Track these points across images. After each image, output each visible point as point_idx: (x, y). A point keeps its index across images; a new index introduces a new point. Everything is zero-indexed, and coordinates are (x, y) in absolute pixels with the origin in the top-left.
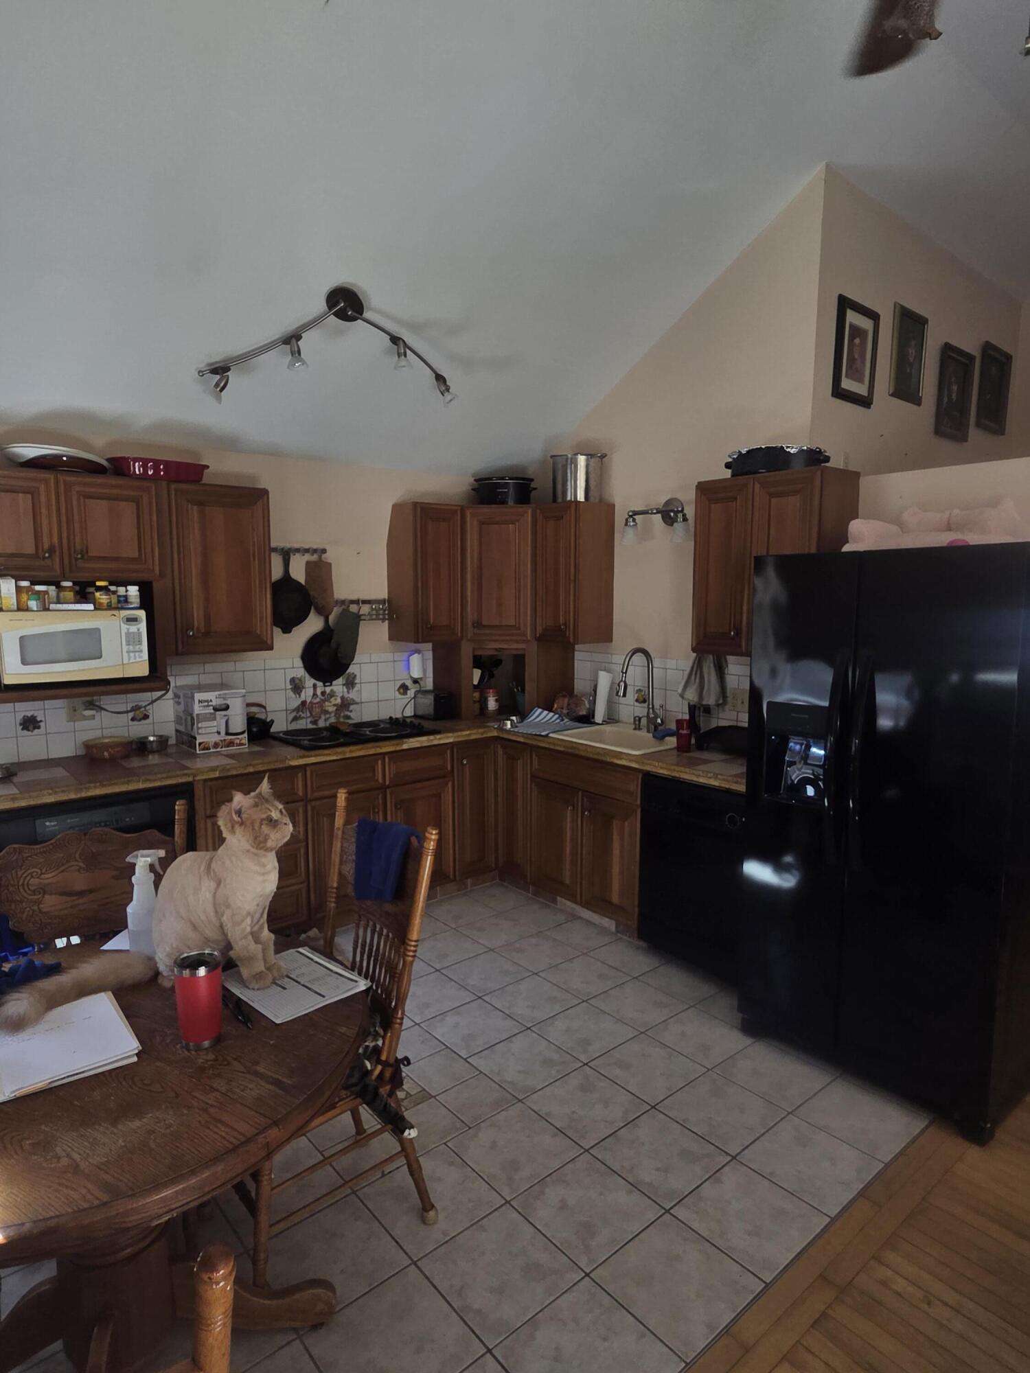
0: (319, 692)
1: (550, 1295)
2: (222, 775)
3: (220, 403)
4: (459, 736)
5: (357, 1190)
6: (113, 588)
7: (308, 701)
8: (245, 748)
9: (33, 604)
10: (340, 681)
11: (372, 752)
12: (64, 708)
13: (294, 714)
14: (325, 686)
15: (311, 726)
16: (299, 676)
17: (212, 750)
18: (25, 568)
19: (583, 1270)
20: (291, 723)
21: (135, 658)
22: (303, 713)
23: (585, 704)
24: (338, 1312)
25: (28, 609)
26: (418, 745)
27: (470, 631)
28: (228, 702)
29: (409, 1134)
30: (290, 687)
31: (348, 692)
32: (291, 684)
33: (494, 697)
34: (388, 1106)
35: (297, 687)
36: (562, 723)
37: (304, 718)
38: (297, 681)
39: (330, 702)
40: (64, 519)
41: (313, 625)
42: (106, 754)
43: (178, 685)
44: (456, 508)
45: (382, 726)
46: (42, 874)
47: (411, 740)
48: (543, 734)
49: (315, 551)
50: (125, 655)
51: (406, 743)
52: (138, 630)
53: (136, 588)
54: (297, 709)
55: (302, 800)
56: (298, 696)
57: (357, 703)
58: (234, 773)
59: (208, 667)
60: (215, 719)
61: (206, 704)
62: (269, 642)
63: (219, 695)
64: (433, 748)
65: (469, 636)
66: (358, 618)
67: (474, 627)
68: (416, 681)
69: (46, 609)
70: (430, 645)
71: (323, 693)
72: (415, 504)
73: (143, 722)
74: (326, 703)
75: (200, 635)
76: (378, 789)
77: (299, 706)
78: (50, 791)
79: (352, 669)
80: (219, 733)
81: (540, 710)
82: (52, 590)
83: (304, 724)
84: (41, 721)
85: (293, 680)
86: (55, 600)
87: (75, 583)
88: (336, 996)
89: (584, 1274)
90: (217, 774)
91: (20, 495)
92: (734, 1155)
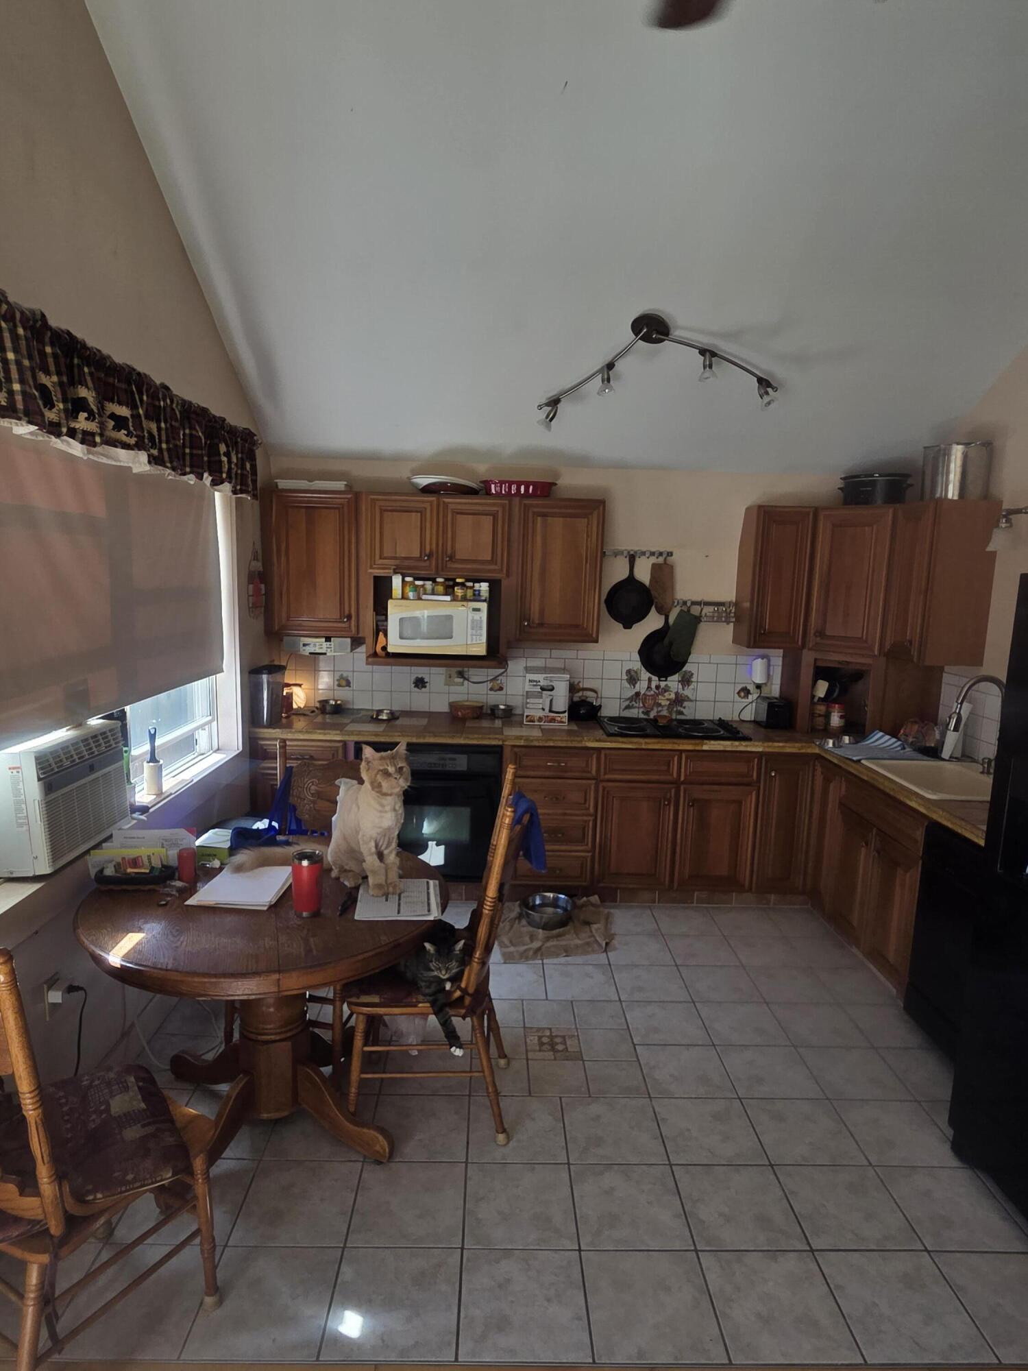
0: (653, 685)
1: (538, 1244)
2: (525, 744)
3: (550, 430)
4: (768, 747)
5: (473, 1096)
6: (470, 584)
7: (642, 692)
8: (565, 726)
9: (411, 595)
10: (676, 677)
11: (669, 747)
12: (442, 674)
13: (627, 703)
14: (660, 680)
15: (642, 716)
16: (635, 669)
17: (536, 723)
18: (409, 568)
19: (579, 1245)
20: (623, 710)
21: (476, 641)
22: (636, 703)
23: (935, 735)
24: (396, 1162)
25: (407, 599)
26: (721, 748)
27: (812, 639)
28: (554, 684)
29: (455, 1051)
30: (626, 677)
31: (683, 689)
32: (627, 675)
33: (838, 712)
34: (449, 1021)
35: (632, 678)
36: (902, 751)
37: (636, 707)
38: (633, 673)
39: (664, 696)
40: (441, 529)
41: (653, 622)
42: (460, 713)
43: (528, 665)
44: (808, 510)
45: (706, 725)
46: (319, 784)
47: (712, 742)
48: (855, 758)
49: (661, 554)
50: (469, 637)
51: (706, 744)
52: (481, 618)
53: (487, 584)
54: (631, 699)
55: (594, 779)
56: (633, 687)
57: (691, 701)
58: (536, 744)
59: (555, 653)
60: (541, 698)
61: (535, 683)
62: (594, 636)
63: (547, 677)
64: (738, 754)
65: (810, 646)
66: (698, 620)
67: (816, 636)
68: (758, 687)
69: (420, 599)
70: (781, 652)
71: (658, 687)
72: (760, 507)
73: (498, 692)
74: (660, 697)
75: (535, 625)
76: (672, 783)
77: (632, 696)
78: (400, 734)
79: (687, 668)
80: (543, 709)
81: (881, 734)
82: (429, 584)
83: (635, 713)
84: (427, 682)
85: (629, 672)
86: (430, 592)
87: (446, 580)
88: (406, 916)
89: (577, 1248)
90: (522, 743)
91: (414, 514)
92: (814, 1248)
